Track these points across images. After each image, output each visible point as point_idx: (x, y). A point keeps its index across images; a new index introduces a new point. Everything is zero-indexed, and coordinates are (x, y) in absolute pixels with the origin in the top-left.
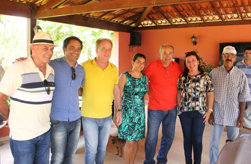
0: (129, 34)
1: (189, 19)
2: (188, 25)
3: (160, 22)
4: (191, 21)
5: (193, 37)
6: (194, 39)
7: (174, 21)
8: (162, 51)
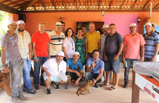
0: (18, 15)
1: (57, 7)
2: (56, 11)
3: (37, 8)
4: (58, 9)
5: (61, 18)
6: (61, 20)
7: (47, 8)
8: (40, 26)
